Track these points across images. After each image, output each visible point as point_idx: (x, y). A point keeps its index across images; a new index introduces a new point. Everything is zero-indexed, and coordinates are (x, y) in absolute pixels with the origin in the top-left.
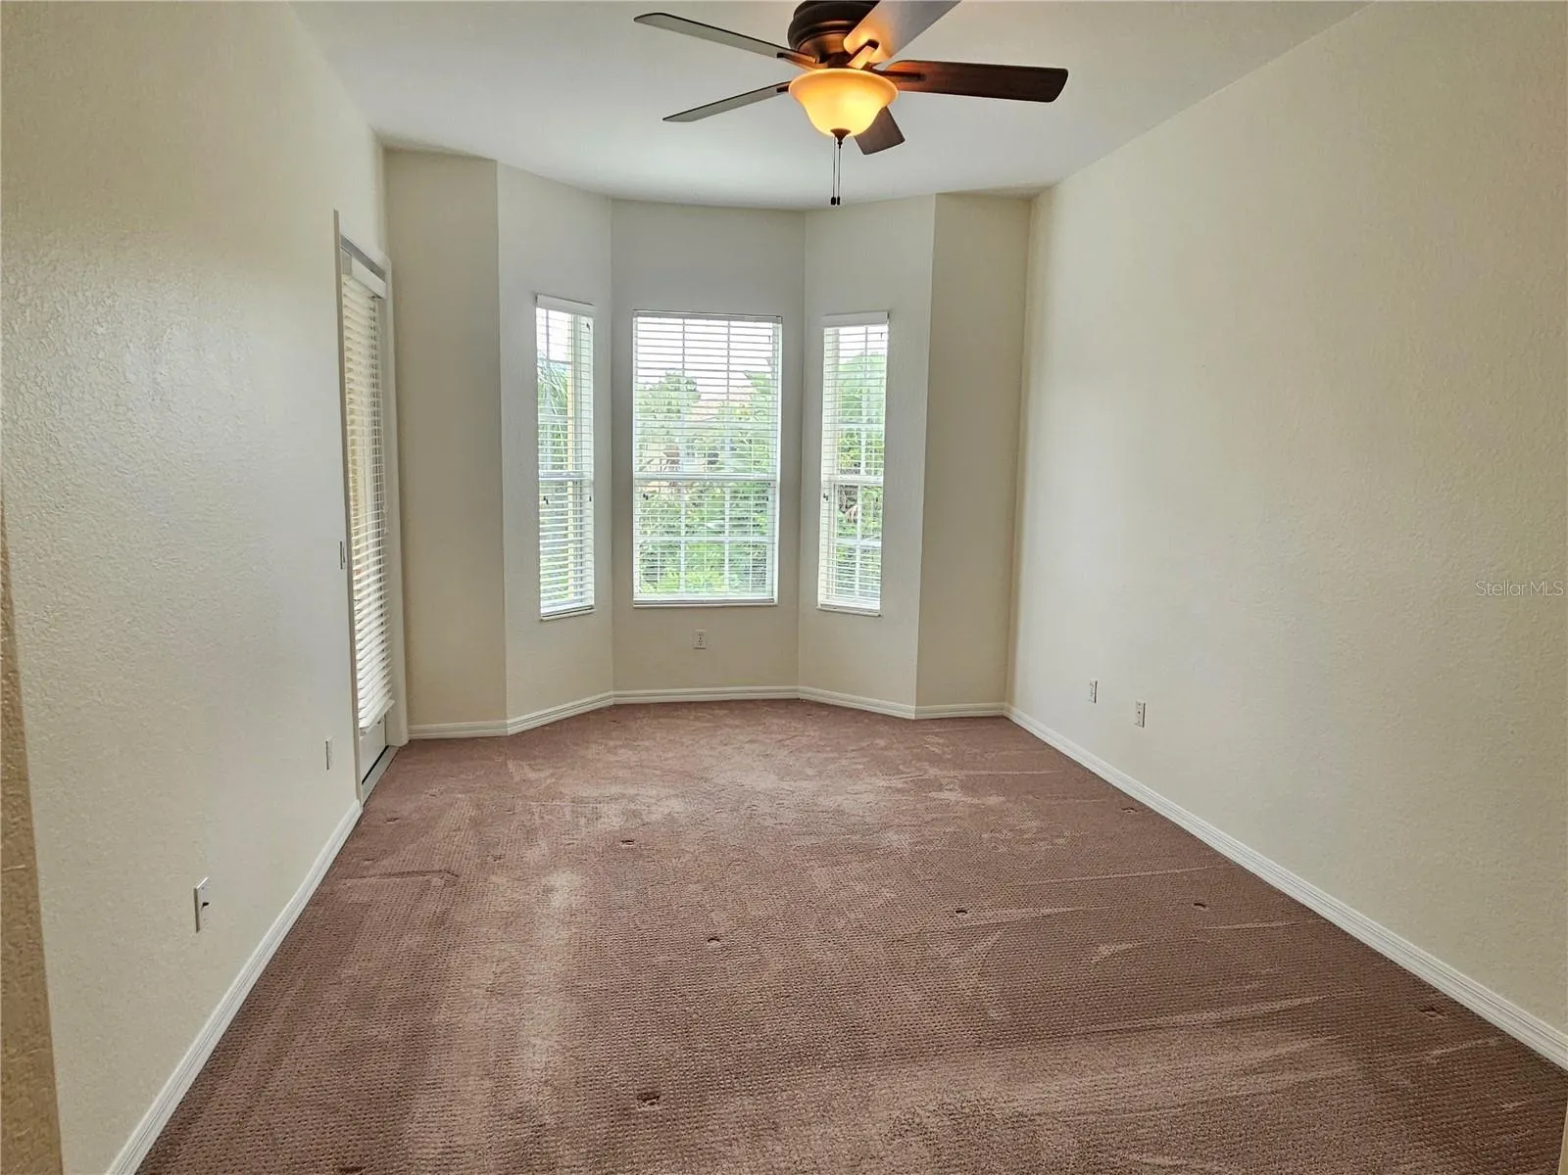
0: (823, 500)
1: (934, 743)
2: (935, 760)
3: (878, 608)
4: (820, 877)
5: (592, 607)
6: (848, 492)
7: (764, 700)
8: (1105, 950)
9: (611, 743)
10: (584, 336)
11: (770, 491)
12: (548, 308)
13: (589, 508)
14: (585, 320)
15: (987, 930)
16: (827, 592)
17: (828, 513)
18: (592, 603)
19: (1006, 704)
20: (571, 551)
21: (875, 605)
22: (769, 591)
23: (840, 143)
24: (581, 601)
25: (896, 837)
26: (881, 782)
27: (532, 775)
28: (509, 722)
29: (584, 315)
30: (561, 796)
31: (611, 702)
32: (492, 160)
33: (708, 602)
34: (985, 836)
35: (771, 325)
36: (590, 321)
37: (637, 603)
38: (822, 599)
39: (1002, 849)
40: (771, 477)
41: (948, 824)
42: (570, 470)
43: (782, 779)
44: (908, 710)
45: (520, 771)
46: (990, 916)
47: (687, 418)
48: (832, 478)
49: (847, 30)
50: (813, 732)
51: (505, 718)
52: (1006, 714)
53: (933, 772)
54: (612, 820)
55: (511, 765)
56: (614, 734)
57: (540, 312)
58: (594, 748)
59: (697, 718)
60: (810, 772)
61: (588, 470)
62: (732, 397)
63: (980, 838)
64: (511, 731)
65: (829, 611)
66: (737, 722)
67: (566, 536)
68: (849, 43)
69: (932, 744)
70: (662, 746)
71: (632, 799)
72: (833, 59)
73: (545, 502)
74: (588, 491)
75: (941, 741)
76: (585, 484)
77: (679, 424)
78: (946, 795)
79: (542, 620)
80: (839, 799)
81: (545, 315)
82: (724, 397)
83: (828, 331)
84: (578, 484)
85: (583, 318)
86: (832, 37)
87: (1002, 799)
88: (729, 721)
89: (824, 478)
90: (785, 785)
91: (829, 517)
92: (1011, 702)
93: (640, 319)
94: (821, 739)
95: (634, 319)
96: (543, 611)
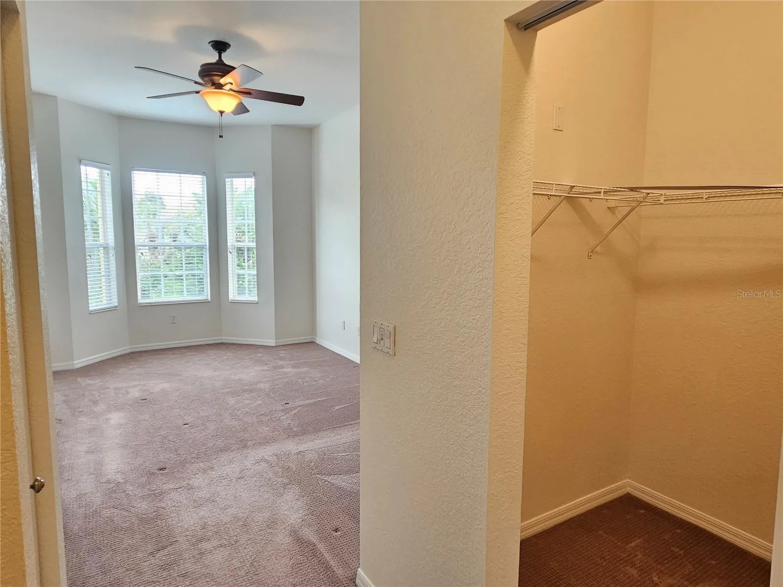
0: (229, 254)
1: (282, 353)
2: (282, 359)
3: (257, 300)
4: (231, 401)
5: (116, 307)
6: (240, 250)
7: (205, 345)
8: (337, 408)
9: (130, 367)
10: (106, 179)
11: (204, 250)
12: (86, 165)
13: (113, 260)
14: (106, 172)
15: (295, 408)
16: (233, 294)
17: (232, 259)
18: (116, 304)
19: (314, 337)
20: (103, 280)
21: (256, 299)
22: (207, 295)
23: (221, 116)
24: (110, 303)
25: (263, 385)
26: (258, 368)
27: (92, 382)
28: (75, 362)
29: (105, 170)
30: (109, 388)
31: (129, 351)
32: (55, 97)
33: (177, 301)
34: (299, 381)
35: (201, 176)
36: (109, 172)
37: (140, 304)
38: (231, 297)
39: (305, 384)
40: (204, 244)
41: (285, 379)
42: (102, 242)
43: (215, 371)
44: (272, 342)
45: (83, 381)
46: (297, 404)
47: (161, 217)
48: (233, 244)
49: (222, 76)
50: (229, 354)
51: (73, 361)
52: (313, 340)
53: (281, 363)
54: (135, 393)
55: (79, 379)
56: (131, 363)
57: (83, 168)
58: (122, 370)
59: (173, 354)
60: (227, 368)
61: (111, 241)
62: (183, 208)
63: (297, 381)
64: (77, 366)
65: (234, 303)
66: (193, 354)
67: (100, 273)
68: (222, 81)
69: (281, 353)
70: (157, 365)
71: (144, 385)
72: (216, 85)
73: (89, 257)
74: (112, 252)
75: (285, 352)
76: (110, 248)
77: (155, 220)
78: (285, 370)
79: (90, 313)
80: (240, 376)
81: (85, 169)
82: (180, 208)
83: (227, 180)
84: (106, 248)
85: (105, 171)
86: (216, 78)
87: (308, 369)
88: (189, 354)
89: (229, 244)
90: (216, 373)
91: (232, 261)
92: (316, 335)
93: (134, 172)
94: (233, 356)
95: (132, 172)
96: (90, 309)
